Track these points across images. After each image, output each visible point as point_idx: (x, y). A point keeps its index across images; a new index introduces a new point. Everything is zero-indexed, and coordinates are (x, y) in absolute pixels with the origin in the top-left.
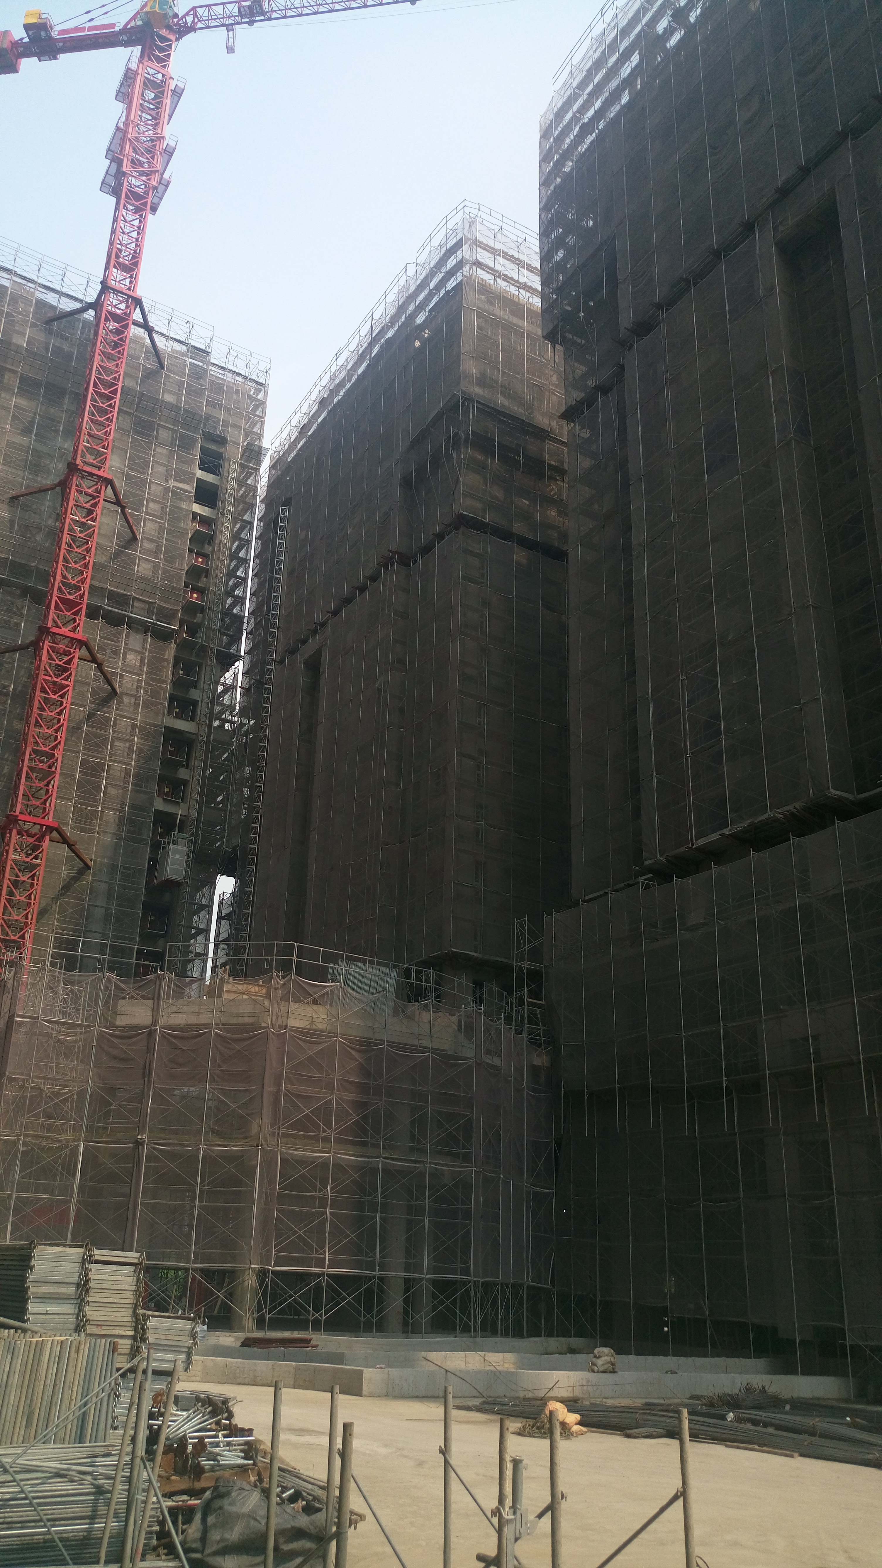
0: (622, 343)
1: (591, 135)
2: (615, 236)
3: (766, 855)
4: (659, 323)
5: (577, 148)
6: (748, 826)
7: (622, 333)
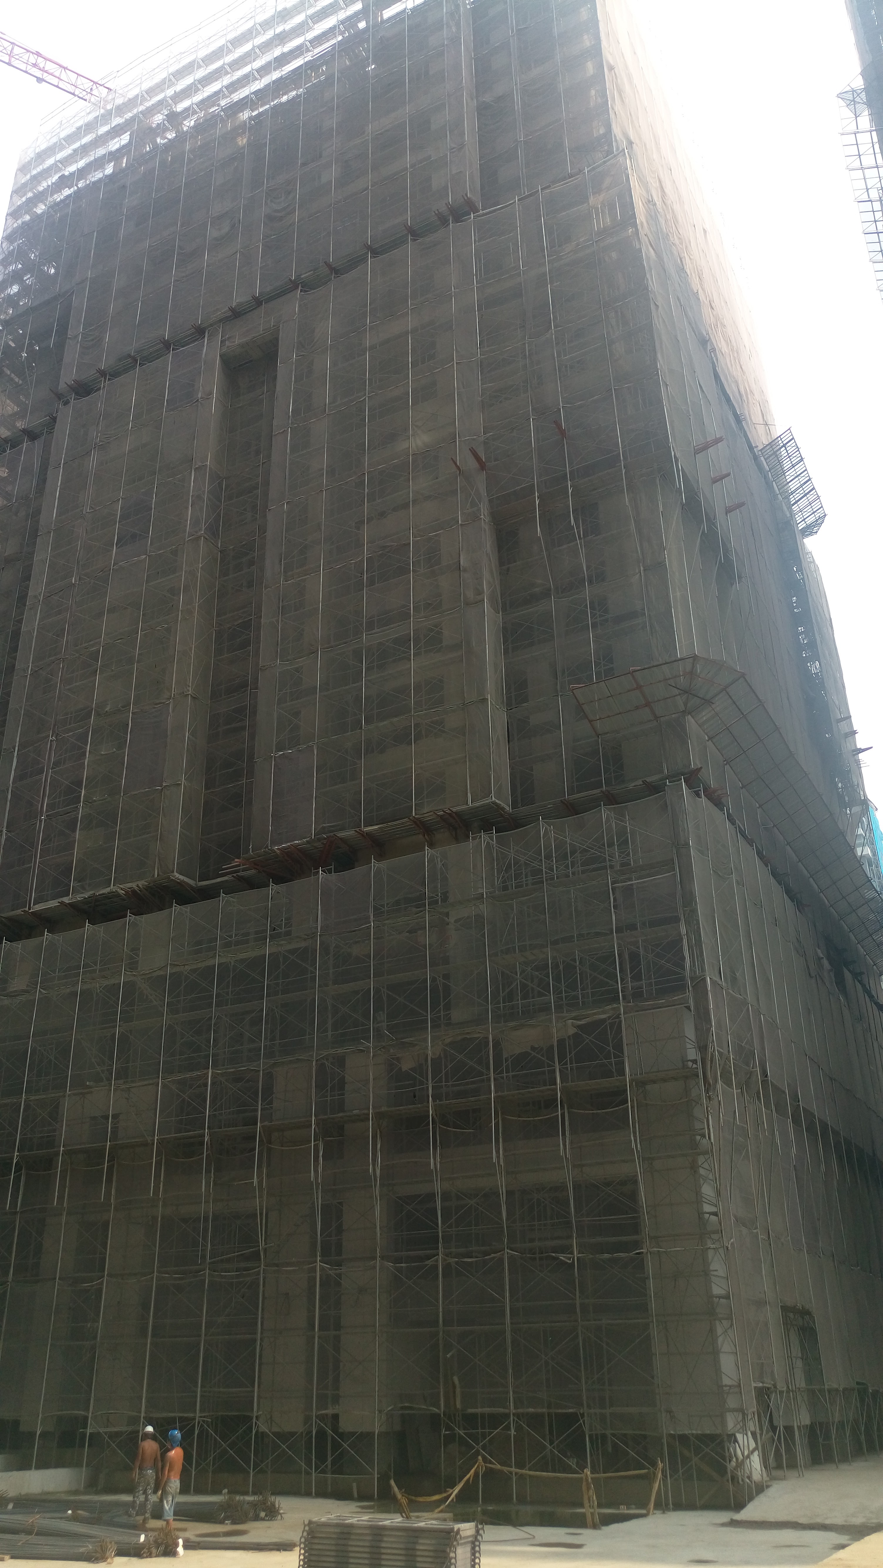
0: (59, 396)
1: (69, 189)
2: (73, 292)
3: (100, 930)
4: (99, 389)
5: (52, 195)
6: (89, 897)
7: (62, 386)
